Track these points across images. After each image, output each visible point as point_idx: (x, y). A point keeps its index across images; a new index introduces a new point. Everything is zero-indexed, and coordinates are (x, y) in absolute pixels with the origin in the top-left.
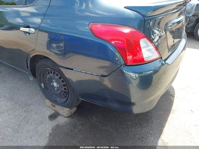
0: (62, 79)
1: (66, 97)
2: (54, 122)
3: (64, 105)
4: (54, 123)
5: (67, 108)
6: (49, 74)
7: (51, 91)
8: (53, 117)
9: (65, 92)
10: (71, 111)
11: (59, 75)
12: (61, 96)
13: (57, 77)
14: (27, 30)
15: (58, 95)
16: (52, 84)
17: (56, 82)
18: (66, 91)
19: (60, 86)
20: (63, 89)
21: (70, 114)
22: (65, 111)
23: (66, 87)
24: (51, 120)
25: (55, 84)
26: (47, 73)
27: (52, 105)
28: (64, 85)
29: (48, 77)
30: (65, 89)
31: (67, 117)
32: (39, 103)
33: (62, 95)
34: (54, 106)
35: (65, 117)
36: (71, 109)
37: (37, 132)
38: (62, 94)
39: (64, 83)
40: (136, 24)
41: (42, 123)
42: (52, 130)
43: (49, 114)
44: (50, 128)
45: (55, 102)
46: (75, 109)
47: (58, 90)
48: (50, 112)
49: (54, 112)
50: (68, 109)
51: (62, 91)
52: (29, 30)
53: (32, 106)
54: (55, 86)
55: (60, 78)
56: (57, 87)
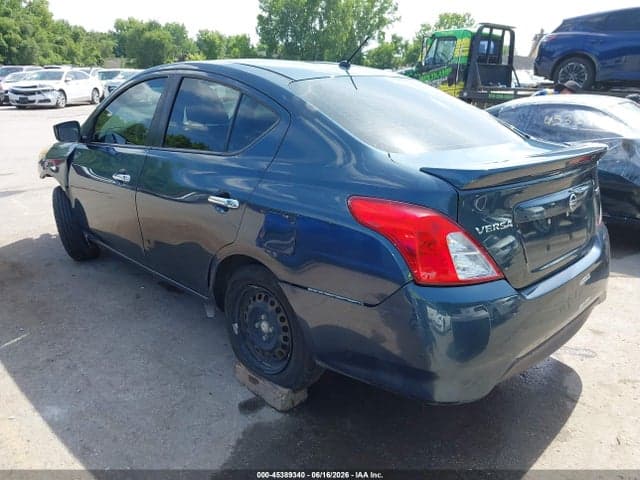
0: (282, 314)
1: (285, 358)
2: (250, 417)
3: (278, 379)
4: (250, 420)
5: (286, 387)
6: (254, 299)
7: (253, 343)
8: (249, 407)
9: (284, 347)
10: (292, 395)
11: (277, 305)
12: (275, 356)
13: (271, 309)
14: (223, 201)
15: (267, 353)
16: (257, 325)
17: (267, 320)
18: (287, 344)
19: (274, 332)
20: (281, 338)
21: (289, 405)
22: (278, 396)
23: (288, 334)
24: (245, 414)
25: (265, 326)
26: (251, 298)
27: (250, 378)
28: (285, 329)
29: (251, 307)
30: (285, 339)
31: (281, 411)
32: (221, 372)
33: (277, 354)
34: (255, 382)
35: (278, 410)
36: (294, 392)
37: (209, 434)
38: (277, 350)
39: (286, 324)
40: (443, 203)
41: (223, 415)
42: (244, 433)
43: (242, 400)
44: (241, 430)
45: (257, 371)
46: (302, 395)
47: (268, 341)
48: (243, 395)
49: (252, 396)
50: (286, 391)
51: (277, 342)
52: (229, 202)
53: (202, 377)
54: (263, 329)
55: (278, 311)
56: (269, 334)
